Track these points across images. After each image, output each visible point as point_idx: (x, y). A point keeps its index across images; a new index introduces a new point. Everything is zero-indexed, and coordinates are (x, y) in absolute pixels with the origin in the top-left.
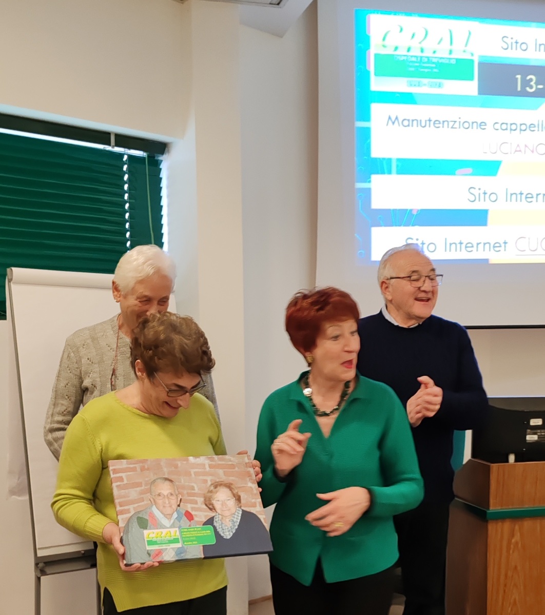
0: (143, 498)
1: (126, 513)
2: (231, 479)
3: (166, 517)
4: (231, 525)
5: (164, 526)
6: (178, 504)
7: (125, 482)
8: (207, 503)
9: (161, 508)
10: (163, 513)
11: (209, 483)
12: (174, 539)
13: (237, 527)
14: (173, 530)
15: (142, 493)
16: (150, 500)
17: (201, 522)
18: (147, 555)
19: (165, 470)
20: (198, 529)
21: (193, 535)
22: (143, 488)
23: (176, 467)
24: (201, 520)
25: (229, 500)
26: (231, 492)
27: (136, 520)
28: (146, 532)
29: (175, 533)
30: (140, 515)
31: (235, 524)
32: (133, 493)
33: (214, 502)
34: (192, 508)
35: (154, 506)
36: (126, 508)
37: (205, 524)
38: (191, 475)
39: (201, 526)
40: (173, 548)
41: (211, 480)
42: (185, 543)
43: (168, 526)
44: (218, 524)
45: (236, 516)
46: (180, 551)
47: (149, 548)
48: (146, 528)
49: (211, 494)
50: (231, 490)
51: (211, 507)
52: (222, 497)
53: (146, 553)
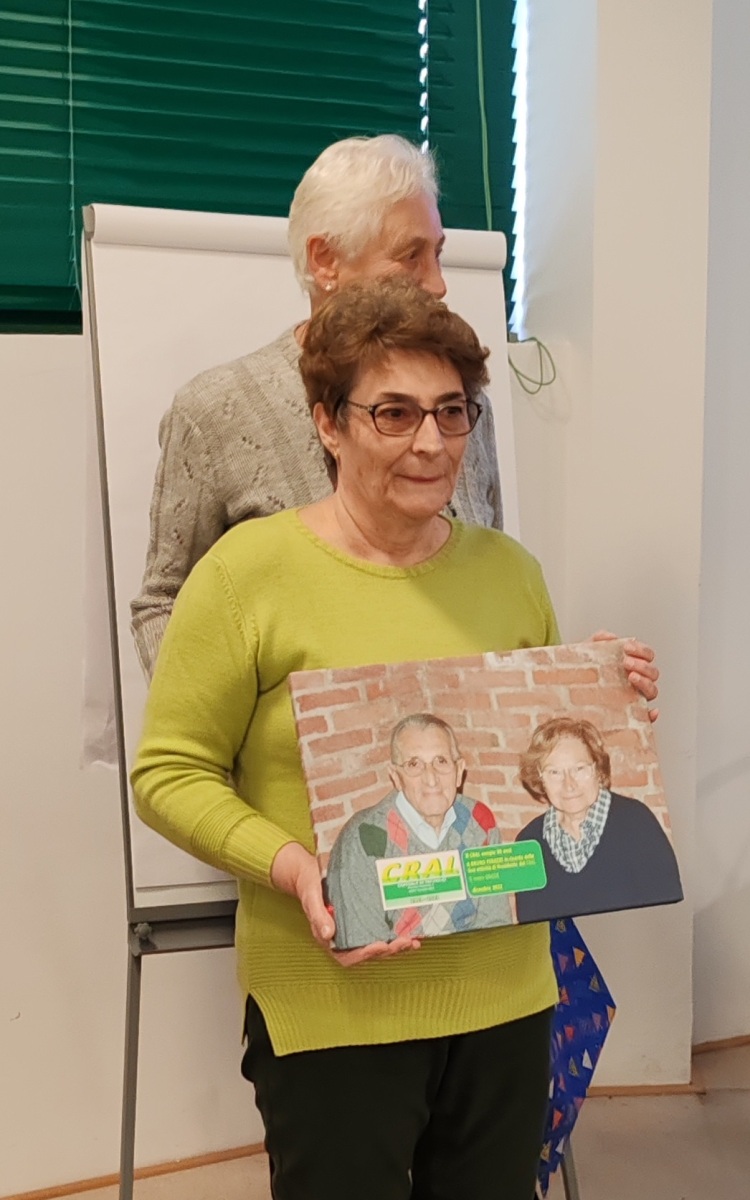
0: (374, 773)
1: (334, 817)
2: (586, 711)
3: (430, 823)
4: (584, 836)
5: (425, 846)
6: (458, 785)
7: (331, 731)
8: (528, 779)
10: (421, 813)
11: (535, 725)
12: (448, 879)
13: (597, 842)
14: (445, 857)
15: (372, 760)
16: (392, 779)
17: (512, 830)
18: (385, 923)
19: (428, 693)
20: (505, 851)
21: (494, 868)
22: (373, 746)
23: (455, 684)
24: (512, 826)
25: (581, 768)
26: (585, 746)
27: (357, 835)
28: (381, 864)
29: (449, 863)
30: (368, 821)
31: (595, 834)
32: (350, 762)
33: (545, 776)
34: (493, 796)
35: (401, 794)
36: (333, 801)
37: (523, 836)
38: (490, 705)
39: (513, 843)
40: (444, 905)
41: (539, 716)
42: (475, 890)
43: (435, 846)
44: (553, 836)
45: (596, 813)
46: (462, 911)
48: (381, 854)
49: (538, 755)
50: (586, 742)
51: (536, 789)
52: (566, 760)
53: (382, 920)
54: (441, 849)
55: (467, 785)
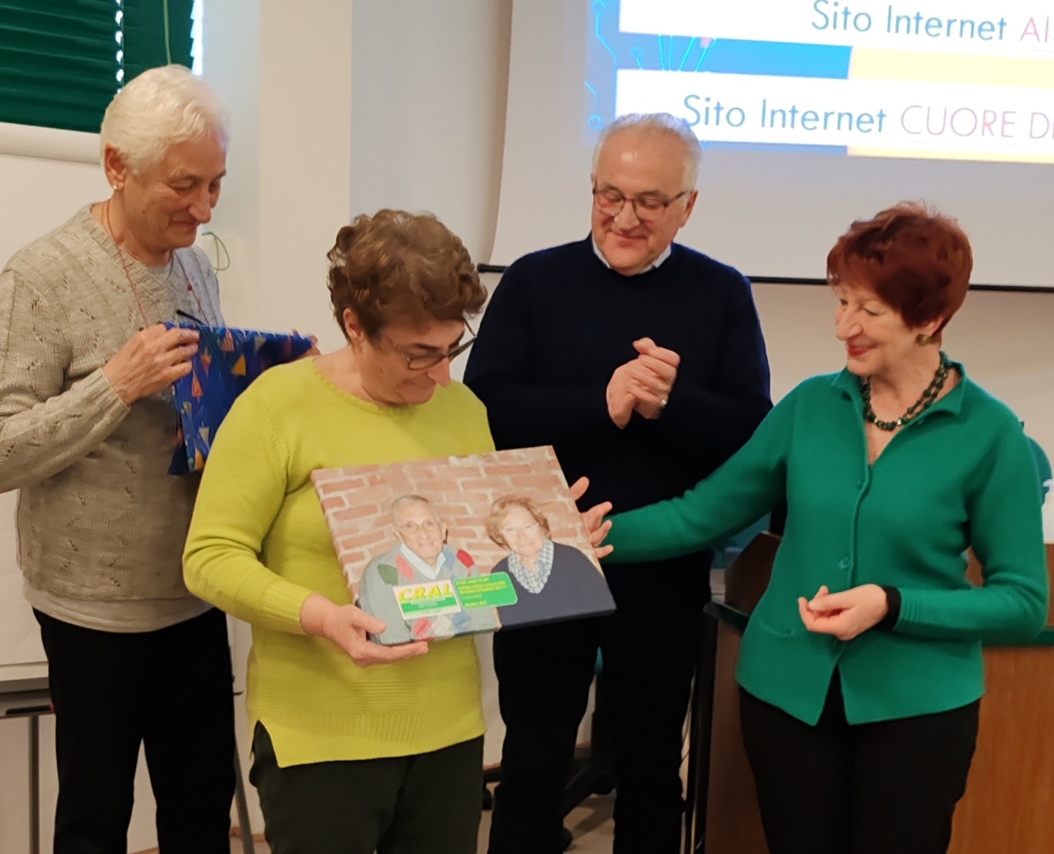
0: (382, 532)
1: (358, 560)
2: (527, 491)
3: (428, 563)
4: (538, 570)
5: (426, 577)
6: (444, 539)
7: (348, 505)
8: (492, 534)
9: (416, 546)
10: (420, 556)
11: (491, 500)
12: (447, 599)
13: (549, 573)
14: (441, 584)
15: (380, 523)
16: (395, 535)
17: (488, 567)
18: (406, 628)
19: (412, 481)
20: (484, 580)
21: (478, 591)
22: (379, 514)
23: (430, 475)
24: (486, 564)
25: (528, 527)
27: (376, 571)
28: (397, 590)
29: (445, 588)
30: (383, 562)
32: (364, 525)
33: (504, 532)
34: (469, 545)
35: (404, 545)
36: (356, 550)
37: (495, 570)
38: (457, 488)
39: (489, 575)
40: (447, 615)
41: (494, 495)
42: (466, 605)
43: (433, 577)
44: (516, 571)
45: (545, 555)
46: (459, 619)
47: (408, 616)
48: (395, 583)
49: (497, 519)
50: (529, 509)
51: (499, 540)
52: (516, 523)
54: (438, 579)
55: (449, 539)
